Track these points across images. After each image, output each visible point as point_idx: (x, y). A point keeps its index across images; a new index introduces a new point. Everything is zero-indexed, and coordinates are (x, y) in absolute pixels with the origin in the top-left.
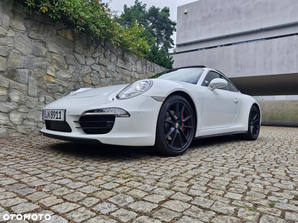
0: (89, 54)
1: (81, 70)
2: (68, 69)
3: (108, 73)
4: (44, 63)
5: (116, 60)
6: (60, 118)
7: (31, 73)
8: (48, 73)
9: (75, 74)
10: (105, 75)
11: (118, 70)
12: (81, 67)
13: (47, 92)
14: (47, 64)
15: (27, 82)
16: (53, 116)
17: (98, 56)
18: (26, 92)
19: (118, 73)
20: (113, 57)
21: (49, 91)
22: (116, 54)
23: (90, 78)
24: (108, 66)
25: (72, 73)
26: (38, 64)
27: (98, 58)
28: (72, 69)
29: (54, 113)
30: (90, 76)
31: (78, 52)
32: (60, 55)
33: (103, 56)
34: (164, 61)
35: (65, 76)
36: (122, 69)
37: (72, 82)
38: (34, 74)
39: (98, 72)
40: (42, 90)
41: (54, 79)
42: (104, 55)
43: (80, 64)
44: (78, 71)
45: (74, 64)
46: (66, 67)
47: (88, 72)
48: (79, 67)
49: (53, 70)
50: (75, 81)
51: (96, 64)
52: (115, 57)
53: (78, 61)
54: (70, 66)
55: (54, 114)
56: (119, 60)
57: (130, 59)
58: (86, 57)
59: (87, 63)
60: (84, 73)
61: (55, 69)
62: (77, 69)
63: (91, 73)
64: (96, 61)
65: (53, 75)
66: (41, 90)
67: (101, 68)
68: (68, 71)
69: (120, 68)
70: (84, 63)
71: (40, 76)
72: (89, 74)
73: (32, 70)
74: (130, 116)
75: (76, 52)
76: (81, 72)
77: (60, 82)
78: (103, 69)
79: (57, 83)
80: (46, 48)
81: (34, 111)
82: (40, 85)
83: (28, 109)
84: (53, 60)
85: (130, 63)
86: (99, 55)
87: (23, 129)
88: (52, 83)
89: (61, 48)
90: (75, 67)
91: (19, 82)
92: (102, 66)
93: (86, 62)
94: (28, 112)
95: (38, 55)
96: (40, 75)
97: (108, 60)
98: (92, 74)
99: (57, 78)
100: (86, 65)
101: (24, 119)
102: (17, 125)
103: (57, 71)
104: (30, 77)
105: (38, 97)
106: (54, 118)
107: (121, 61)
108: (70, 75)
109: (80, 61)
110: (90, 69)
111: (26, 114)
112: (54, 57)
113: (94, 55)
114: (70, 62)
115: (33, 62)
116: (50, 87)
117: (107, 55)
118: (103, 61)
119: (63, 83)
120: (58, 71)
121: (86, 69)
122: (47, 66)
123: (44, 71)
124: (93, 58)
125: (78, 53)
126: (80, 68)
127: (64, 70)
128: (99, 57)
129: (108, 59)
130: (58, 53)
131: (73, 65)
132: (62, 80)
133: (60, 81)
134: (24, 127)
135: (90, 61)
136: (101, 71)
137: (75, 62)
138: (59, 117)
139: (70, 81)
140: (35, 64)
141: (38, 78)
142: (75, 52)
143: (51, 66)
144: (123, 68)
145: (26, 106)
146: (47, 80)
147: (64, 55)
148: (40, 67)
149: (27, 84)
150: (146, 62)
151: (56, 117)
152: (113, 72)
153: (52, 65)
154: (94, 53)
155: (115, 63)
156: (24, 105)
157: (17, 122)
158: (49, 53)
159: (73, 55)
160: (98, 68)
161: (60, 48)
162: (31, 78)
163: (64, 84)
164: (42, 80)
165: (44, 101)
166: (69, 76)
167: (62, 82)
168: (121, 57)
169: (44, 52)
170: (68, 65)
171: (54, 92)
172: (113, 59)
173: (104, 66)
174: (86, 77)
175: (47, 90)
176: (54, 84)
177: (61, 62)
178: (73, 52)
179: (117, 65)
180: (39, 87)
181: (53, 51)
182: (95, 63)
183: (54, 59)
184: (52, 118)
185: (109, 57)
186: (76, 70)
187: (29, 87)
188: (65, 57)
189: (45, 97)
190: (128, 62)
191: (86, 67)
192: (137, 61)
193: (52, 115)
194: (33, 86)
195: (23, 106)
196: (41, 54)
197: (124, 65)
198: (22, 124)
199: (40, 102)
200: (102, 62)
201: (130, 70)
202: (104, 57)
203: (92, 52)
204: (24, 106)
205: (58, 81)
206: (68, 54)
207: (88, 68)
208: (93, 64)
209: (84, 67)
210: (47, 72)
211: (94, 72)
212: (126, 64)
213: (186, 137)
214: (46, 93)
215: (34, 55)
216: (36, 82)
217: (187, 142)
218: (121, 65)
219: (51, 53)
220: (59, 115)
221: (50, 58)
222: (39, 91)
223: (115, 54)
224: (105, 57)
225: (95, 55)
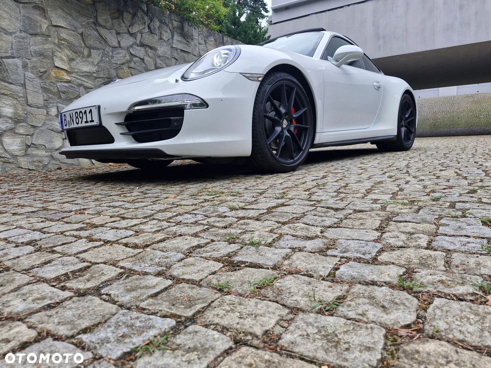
0: (124, 29)
1: (112, 57)
2: (89, 55)
3: (159, 61)
4: (46, 46)
5: (170, 36)
6: (92, 121)
7: (27, 65)
8: (56, 65)
9: (102, 65)
10: (155, 65)
11: (175, 55)
12: (112, 52)
13: (60, 97)
14: (52, 49)
15: (23, 82)
16: (80, 120)
17: (138, 31)
18: (23, 99)
19: (177, 60)
20: (166, 32)
21: (63, 96)
22: (170, 25)
23: (129, 70)
24: (159, 48)
25: (98, 64)
26: (36, 48)
27: (139, 35)
28: (96, 56)
29: (81, 114)
30: (129, 67)
31: (103, 24)
32: (74, 31)
33: (147, 30)
34: (254, 38)
35: (86, 68)
36: (183, 54)
37: (99, 79)
38: (33, 67)
39: (143, 60)
40: (51, 96)
41: (68, 75)
42: (149, 28)
43: (110, 46)
44: (107, 59)
45: (100, 46)
46: (86, 52)
47: (124, 61)
48: (108, 52)
49: (65, 58)
50: (105, 76)
51: (138, 46)
52: (169, 32)
53: (105, 41)
54: (92, 50)
55: (81, 116)
56: (177, 37)
57: (195, 33)
58: (118, 34)
59: (122, 45)
60: (119, 63)
61: (68, 56)
62: (105, 55)
63: (130, 61)
64: (136, 39)
65: (66, 68)
66: (49, 94)
67: (146, 52)
68: (90, 59)
69: (179, 51)
70: (115, 44)
71: (43, 70)
72: (126, 64)
73: (27, 61)
74: (207, 106)
75: (100, 25)
76: (113, 61)
77: (80, 79)
78: (150, 54)
79: (75, 82)
80: (46, 19)
81: (42, 131)
82: (45, 86)
83: (31, 129)
84: (61, 40)
85: (196, 42)
86: (141, 28)
87: (30, 162)
88: (66, 82)
89: (72, 17)
90: (101, 51)
91: (8, 82)
92: (147, 49)
93: (119, 42)
94: (33, 134)
95: (34, 32)
96: (44, 68)
97: (157, 37)
98: (133, 63)
99: (73, 73)
100: (120, 47)
101: (29, 146)
102: (17, 156)
103: (71, 60)
104: (27, 73)
105: (46, 107)
106: (81, 123)
107: (180, 38)
108: (95, 66)
109: (109, 41)
110: (128, 55)
111: (29, 136)
112: (63, 35)
113: (132, 29)
114: (91, 42)
115: (27, 45)
116: (63, 89)
117: (155, 29)
118: (148, 39)
119: (85, 81)
120: (73, 60)
121: (122, 55)
122: (53, 53)
123: (49, 61)
124: (131, 35)
125: (105, 27)
126: (111, 54)
127: (83, 57)
128: (142, 33)
129: (156, 34)
130: (69, 28)
131: (98, 49)
132: (83, 76)
133: (79, 77)
134: (30, 160)
135: (127, 41)
136: (146, 58)
137: (100, 43)
138: (89, 119)
139: (96, 78)
140: (33, 48)
141: (40, 74)
142: (97, 25)
143: (60, 52)
144: (184, 51)
145: (28, 124)
146: (56, 78)
147: (80, 31)
148: (41, 54)
149: (24, 85)
150: (223, 39)
151: (84, 120)
152: (168, 58)
153: (63, 51)
154: (131, 25)
155: (169, 42)
156: (24, 121)
157: (16, 151)
158: (54, 29)
159: (94, 29)
160: (140, 52)
161: (70, 18)
162: (29, 74)
163: (87, 82)
164: (47, 78)
165: (56, 113)
166: (94, 69)
167: (82, 80)
168: (179, 31)
169: (45, 26)
170: (90, 48)
171: (72, 97)
172: (166, 35)
173: (151, 48)
174: (123, 69)
175: (58, 94)
176: (70, 84)
177: (77, 43)
178: (95, 25)
179: (174, 46)
180: (45, 90)
181: (59, 25)
182: (135, 43)
183: (64, 40)
184: (78, 124)
185: (157, 32)
186: (104, 58)
187: (27, 91)
188: (82, 34)
189: (58, 108)
190: (192, 40)
191: (121, 51)
192: (207, 37)
193: (77, 118)
194: (35, 88)
195: (22, 124)
196: (39, 31)
197: (186, 46)
198: (26, 155)
199: (50, 115)
200: (146, 42)
201: (196, 53)
202: (149, 33)
203: (128, 24)
204: (24, 124)
205: (75, 77)
206: (86, 30)
207: (123, 52)
208: (131, 46)
209: (118, 51)
210: (55, 62)
211: (135, 59)
212: (188, 43)
213: (300, 143)
214: (59, 100)
215: (27, 33)
216: (38, 81)
217: (302, 150)
218: (180, 46)
219: (57, 29)
220: (89, 116)
221: (56, 38)
222: (46, 98)
223: (167, 26)
224: (151, 32)
225: (135, 29)
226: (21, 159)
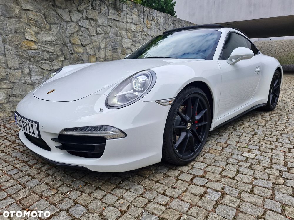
0: (74, 8)
1: (66, 29)
2: (50, 29)
3: (99, 29)
4: (19, 25)
5: (107, 10)
7: (6, 40)
8: (27, 38)
9: (59, 35)
10: (96, 32)
11: (110, 23)
12: (66, 25)
13: (30, 61)
14: (23, 27)
15: (3, 52)
17: (84, 9)
18: (5, 64)
19: (111, 27)
20: (104, 7)
21: (32, 59)
22: (107, 2)
23: (78, 37)
24: (99, 20)
25: (56, 35)
26: (11, 27)
27: (85, 11)
28: (55, 29)
30: (78, 35)
31: (60, 5)
32: (38, 12)
33: (90, 7)
35: (49, 39)
36: (115, 22)
37: (58, 45)
38: (11, 41)
39: (88, 29)
40: (24, 60)
41: (35, 44)
42: (92, 6)
43: (64, 21)
44: (63, 31)
45: (57, 22)
46: (48, 28)
47: (75, 31)
48: (63, 26)
49: (33, 33)
50: (61, 43)
51: (84, 19)
52: (106, 7)
53: (61, 18)
54: (52, 26)
56: (111, 11)
57: (124, 7)
58: (70, 12)
59: (73, 20)
60: (71, 32)
61: (35, 31)
62: (61, 28)
63: (78, 31)
64: (83, 14)
65: (34, 40)
66: (23, 59)
67: (90, 23)
68: (50, 32)
69: (113, 20)
70: (68, 19)
71: (17, 43)
72: (76, 33)
73: (6, 37)
74: (126, 135)
75: (57, 7)
76: (67, 32)
77: (44, 47)
78: (93, 24)
79: (40, 49)
80: (18, 5)
81: (19, 85)
82: (20, 54)
83: (11, 84)
84: (30, 20)
85: (124, 13)
86: (86, 6)
87: (11, 107)
88: (34, 50)
89: (37, 2)
90: (58, 26)
92: (91, 21)
93: (71, 18)
94: (13, 88)
95: (10, 16)
96: (18, 41)
97: (97, 12)
98: (81, 32)
99: (39, 43)
100: (72, 21)
101: (10, 96)
102: (3, 103)
103: (38, 33)
104: (6, 46)
105: (21, 68)
107: (113, 11)
108: (54, 36)
109: (64, 18)
110: (77, 26)
111: (10, 89)
112: (31, 16)
113: (80, 7)
114: (51, 20)
115: (5, 26)
116: (32, 55)
117: (96, 6)
118: (92, 14)
119: (47, 48)
120: (39, 33)
121: (73, 27)
122: (24, 30)
123: (21, 36)
124: (79, 12)
125: (60, 8)
126: (65, 26)
127: (46, 31)
128: (87, 10)
129: (97, 10)
130: (35, 10)
131: (56, 24)
132: (46, 44)
133: (43, 46)
134: (11, 105)
135: (76, 16)
136: (90, 28)
137: (58, 19)
139: (55, 45)
140: (9, 28)
141: (16, 46)
142: (55, 6)
143: (29, 29)
144: (116, 20)
145: (9, 81)
146: (27, 47)
147: (43, 12)
148: (15, 31)
149: (4, 55)
150: (143, 9)
152: (105, 26)
153: (31, 27)
154: (80, 4)
155: (106, 15)
156: (6, 79)
157: (2, 100)
158: (24, 12)
159: (53, 10)
160: (85, 23)
161: (36, 3)
162: (8, 47)
163: (49, 48)
164: (21, 48)
165: (28, 72)
166: (54, 39)
167: (45, 47)
168: (113, 6)
169: (17, 11)
170: (50, 24)
171: (38, 59)
172: (104, 10)
173: (93, 20)
174: (74, 37)
175: (29, 58)
176: (37, 51)
177: (41, 21)
178: (54, 6)
179: (109, 17)
180: (20, 56)
181: (27, 9)
182: (82, 18)
183: (32, 19)
185: (98, 8)
186: (60, 30)
187: (7, 58)
188: (44, 14)
189: (29, 68)
190: (122, 11)
191: (72, 24)
192: (132, 9)
194: (12, 56)
195: (5, 81)
196: (13, 15)
197: (117, 17)
198: (9, 102)
199: (24, 74)
200: (90, 16)
201: (124, 21)
202: (92, 9)
203: (77, 4)
204: (6, 81)
205: (40, 46)
206: (47, 11)
207: (74, 25)
208: (79, 20)
209: (70, 24)
210: (26, 36)
211: (82, 29)
212: (119, 14)
214: (30, 63)
215: (5, 17)
216: (15, 51)
218: (114, 17)
219: (26, 12)
221: (26, 18)
222: (20, 62)
223: (105, 3)
224: (93, 8)
225: (82, 8)
226: (5, 105)
